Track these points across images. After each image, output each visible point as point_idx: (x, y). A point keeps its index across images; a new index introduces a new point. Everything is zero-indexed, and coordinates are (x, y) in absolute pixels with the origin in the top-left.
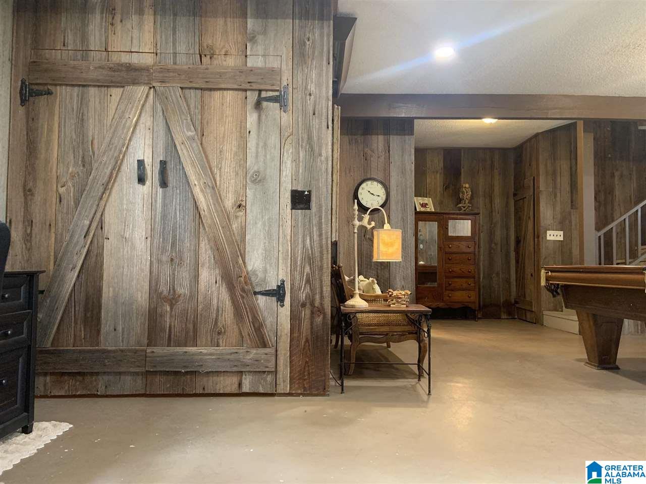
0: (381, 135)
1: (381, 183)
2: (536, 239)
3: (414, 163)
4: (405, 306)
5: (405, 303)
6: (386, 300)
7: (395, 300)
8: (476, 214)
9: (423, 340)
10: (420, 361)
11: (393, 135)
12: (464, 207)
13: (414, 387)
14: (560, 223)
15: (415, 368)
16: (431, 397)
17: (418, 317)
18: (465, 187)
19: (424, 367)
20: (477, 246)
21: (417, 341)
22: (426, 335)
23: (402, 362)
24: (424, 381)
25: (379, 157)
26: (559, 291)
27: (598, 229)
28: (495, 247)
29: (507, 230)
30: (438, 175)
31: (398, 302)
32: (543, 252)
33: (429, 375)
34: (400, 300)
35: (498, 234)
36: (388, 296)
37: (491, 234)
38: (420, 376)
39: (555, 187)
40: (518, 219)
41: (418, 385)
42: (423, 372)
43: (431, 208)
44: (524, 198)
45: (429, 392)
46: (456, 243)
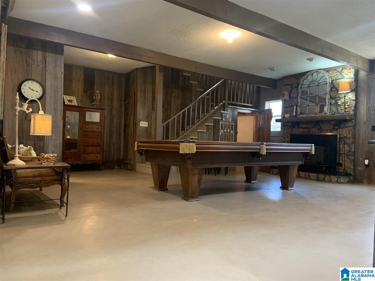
0: (40, 51)
1: (40, 83)
2: (135, 126)
3: (63, 73)
4: (53, 164)
5: (53, 161)
6: (39, 161)
7: (45, 160)
8: (103, 109)
9: (65, 184)
10: (62, 196)
11: (49, 52)
12: (96, 105)
13: (56, 213)
14: (146, 118)
15: (58, 202)
16: (67, 217)
17: (61, 170)
18: (97, 93)
19: (64, 201)
20: (103, 128)
21: (61, 185)
22: (66, 181)
23: (50, 198)
24: (64, 209)
25: (38, 65)
26: (143, 153)
27: (163, 122)
28: (113, 129)
29: (120, 120)
30: (80, 83)
31: (48, 161)
32: (138, 132)
33: (67, 204)
34: (49, 160)
35: (115, 122)
36: (41, 158)
37: (111, 121)
38: (61, 206)
39: (145, 99)
40: (126, 114)
41: (60, 211)
42: (63, 203)
43: (75, 103)
44: (129, 103)
45: (67, 214)
46: (90, 126)
